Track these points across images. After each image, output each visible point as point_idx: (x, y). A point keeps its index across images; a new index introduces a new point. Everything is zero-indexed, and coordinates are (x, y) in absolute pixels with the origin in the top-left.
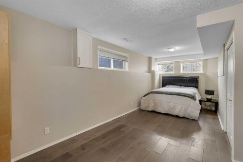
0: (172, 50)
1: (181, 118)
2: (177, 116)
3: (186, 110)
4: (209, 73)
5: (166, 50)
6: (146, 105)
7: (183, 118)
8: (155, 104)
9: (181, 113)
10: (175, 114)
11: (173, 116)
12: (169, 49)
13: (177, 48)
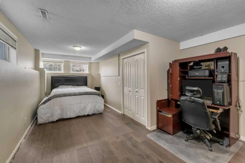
0: (78, 49)
1: (91, 115)
2: (88, 115)
3: (95, 107)
4: (94, 73)
5: (71, 47)
6: (48, 115)
7: (93, 114)
8: (62, 110)
9: (92, 111)
10: (86, 114)
11: (84, 116)
12: (74, 46)
13: (83, 48)
